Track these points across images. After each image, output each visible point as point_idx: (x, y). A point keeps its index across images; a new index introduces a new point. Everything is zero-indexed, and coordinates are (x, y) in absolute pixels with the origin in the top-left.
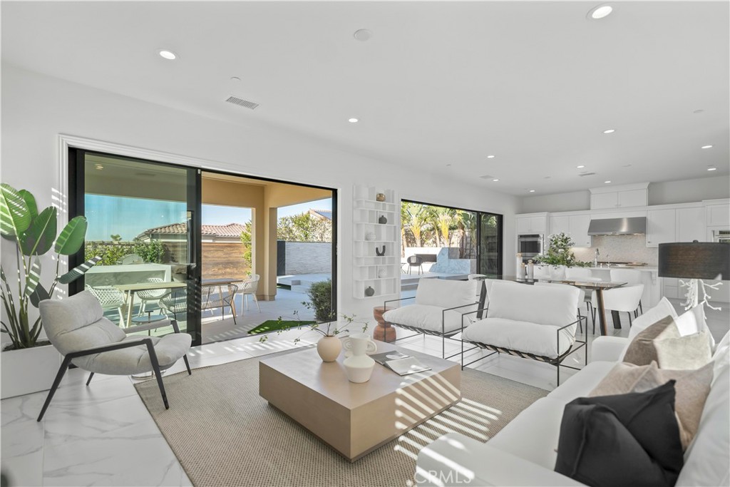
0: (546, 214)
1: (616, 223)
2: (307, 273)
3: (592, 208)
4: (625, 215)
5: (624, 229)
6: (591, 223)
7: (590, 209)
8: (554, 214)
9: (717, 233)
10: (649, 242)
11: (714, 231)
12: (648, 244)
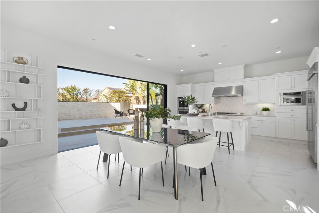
0: (190, 84)
1: (229, 89)
2: (72, 119)
3: (215, 81)
4: (234, 84)
5: (233, 93)
6: (214, 89)
7: (214, 82)
8: (196, 85)
9: (282, 95)
10: (245, 101)
11: (280, 93)
12: (244, 102)
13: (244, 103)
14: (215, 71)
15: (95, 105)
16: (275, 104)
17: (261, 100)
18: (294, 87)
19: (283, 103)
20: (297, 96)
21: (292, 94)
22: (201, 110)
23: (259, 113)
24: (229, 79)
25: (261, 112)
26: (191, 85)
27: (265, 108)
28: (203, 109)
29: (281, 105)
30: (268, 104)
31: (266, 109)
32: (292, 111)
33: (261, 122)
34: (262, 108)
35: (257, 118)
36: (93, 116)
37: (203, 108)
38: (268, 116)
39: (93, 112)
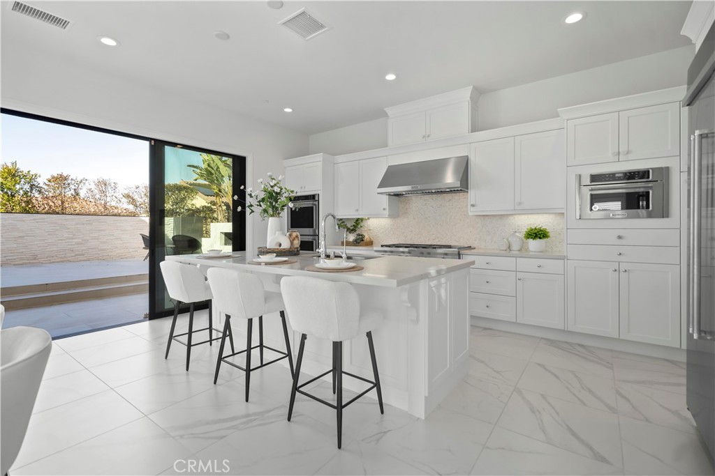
0: (320, 157)
3: (390, 143)
6: (386, 171)
7: (385, 145)
8: (339, 158)
9: (587, 180)
10: (473, 206)
11: (580, 176)
12: (472, 209)
13: (472, 212)
14: (389, 111)
15: (83, 224)
16: (563, 214)
17: (520, 204)
18: (628, 152)
19: (591, 210)
20: (638, 186)
21: (619, 179)
22: (352, 237)
23: (515, 247)
24: (429, 136)
25: (523, 242)
26: (321, 159)
27: (533, 228)
28: (359, 235)
29: (583, 217)
30: (545, 216)
31: (538, 234)
32: (620, 237)
33: (520, 275)
34: (525, 230)
35: (508, 262)
36: (76, 255)
37: (358, 232)
38: (542, 255)
39: (77, 243)
